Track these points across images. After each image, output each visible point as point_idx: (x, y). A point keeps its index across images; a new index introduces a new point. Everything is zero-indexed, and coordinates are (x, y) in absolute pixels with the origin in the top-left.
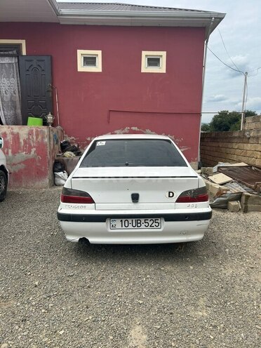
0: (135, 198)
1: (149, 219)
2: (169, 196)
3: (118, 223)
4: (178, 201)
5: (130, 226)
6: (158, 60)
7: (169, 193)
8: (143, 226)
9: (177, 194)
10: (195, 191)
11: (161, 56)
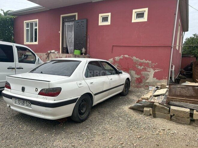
0: (23, 89)
1: (28, 102)
2: (36, 91)
3: (17, 101)
4: (39, 94)
5: (21, 104)
6: (143, 14)
7: (36, 88)
8: (25, 105)
9: (39, 90)
10: (47, 90)
11: (145, 11)
